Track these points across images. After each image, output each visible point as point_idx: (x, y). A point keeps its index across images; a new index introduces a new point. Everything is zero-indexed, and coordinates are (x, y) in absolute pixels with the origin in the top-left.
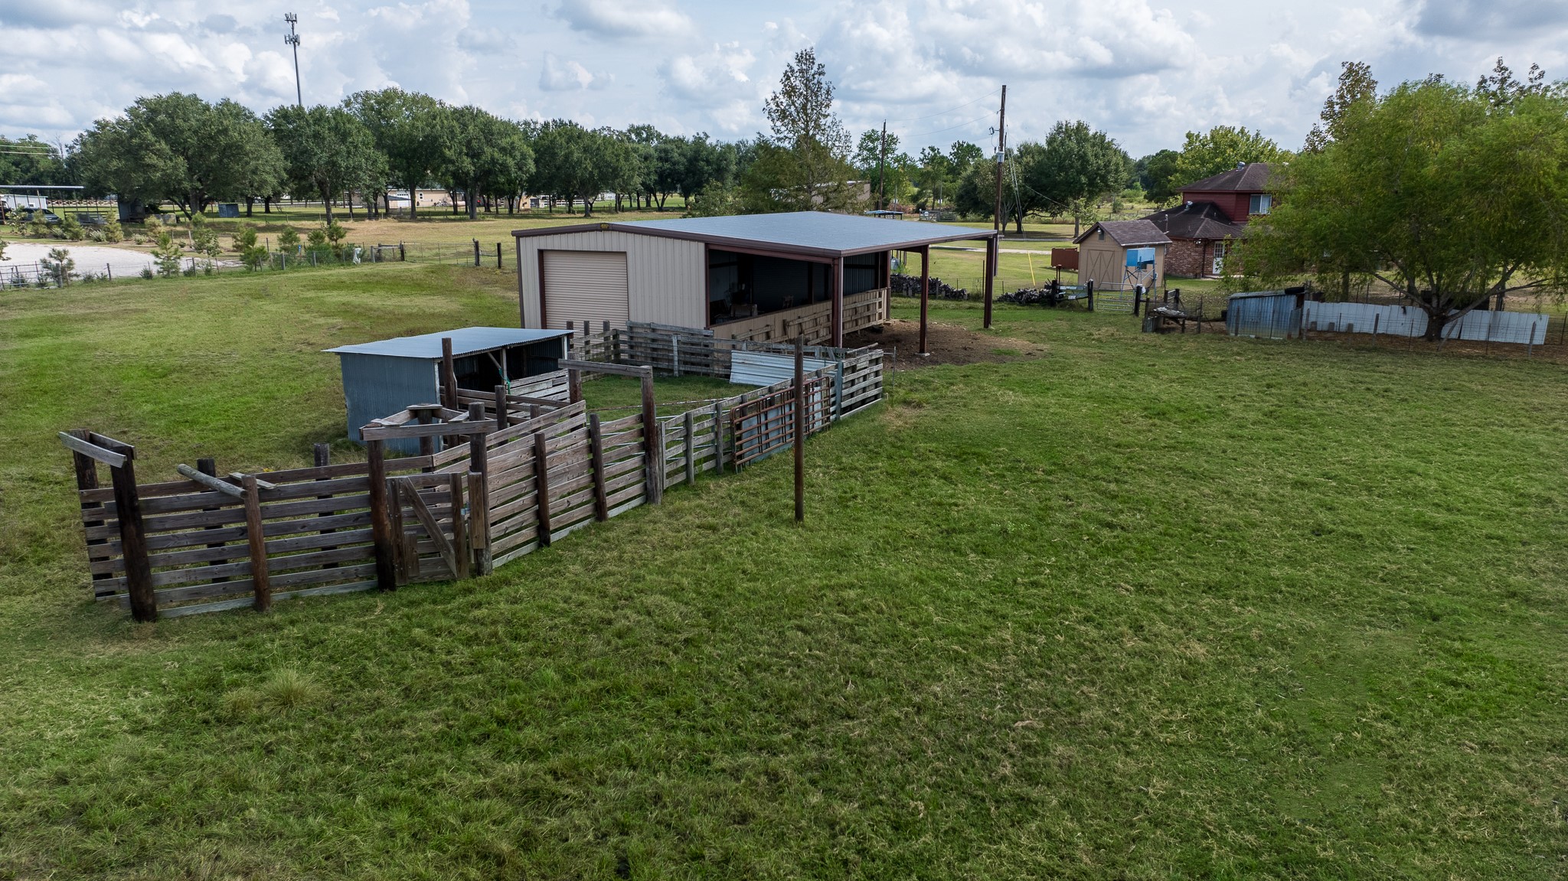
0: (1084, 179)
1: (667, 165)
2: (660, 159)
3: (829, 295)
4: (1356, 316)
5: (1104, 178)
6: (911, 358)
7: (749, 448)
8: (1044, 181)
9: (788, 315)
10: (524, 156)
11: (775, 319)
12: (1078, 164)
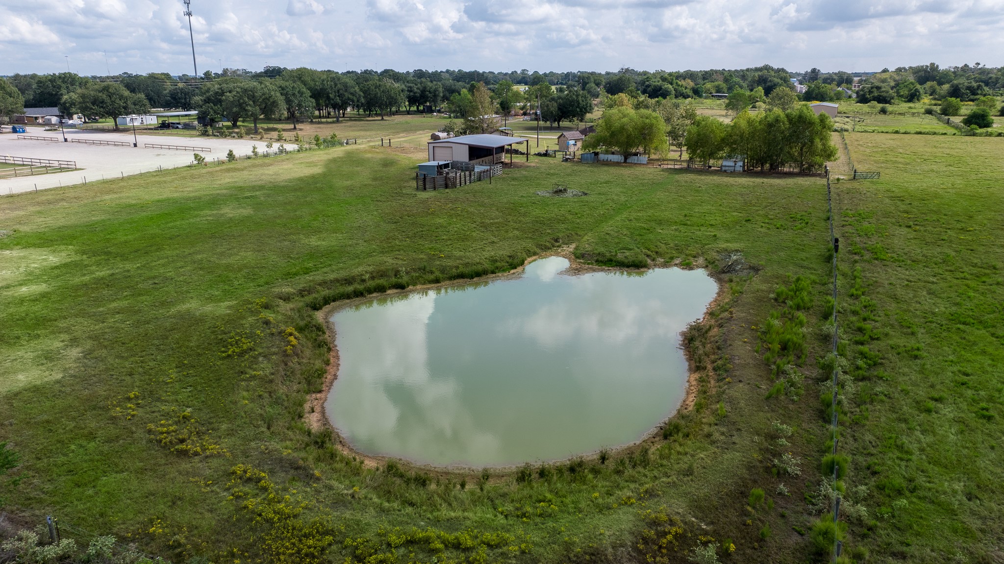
0: (578, 110)
1: (412, 94)
2: (408, 91)
3: (493, 155)
4: (611, 157)
5: (585, 109)
6: (509, 168)
7: (482, 178)
8: (565, 110)
9: (483, 159)
10: (360, 96)
11: (481, 160)
12: (576, 104)
